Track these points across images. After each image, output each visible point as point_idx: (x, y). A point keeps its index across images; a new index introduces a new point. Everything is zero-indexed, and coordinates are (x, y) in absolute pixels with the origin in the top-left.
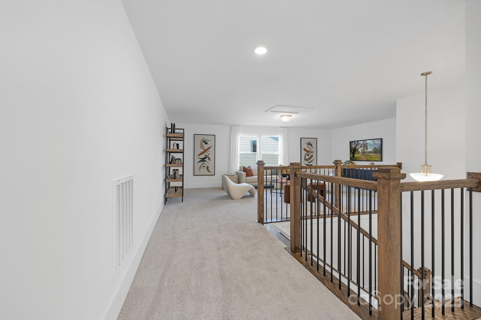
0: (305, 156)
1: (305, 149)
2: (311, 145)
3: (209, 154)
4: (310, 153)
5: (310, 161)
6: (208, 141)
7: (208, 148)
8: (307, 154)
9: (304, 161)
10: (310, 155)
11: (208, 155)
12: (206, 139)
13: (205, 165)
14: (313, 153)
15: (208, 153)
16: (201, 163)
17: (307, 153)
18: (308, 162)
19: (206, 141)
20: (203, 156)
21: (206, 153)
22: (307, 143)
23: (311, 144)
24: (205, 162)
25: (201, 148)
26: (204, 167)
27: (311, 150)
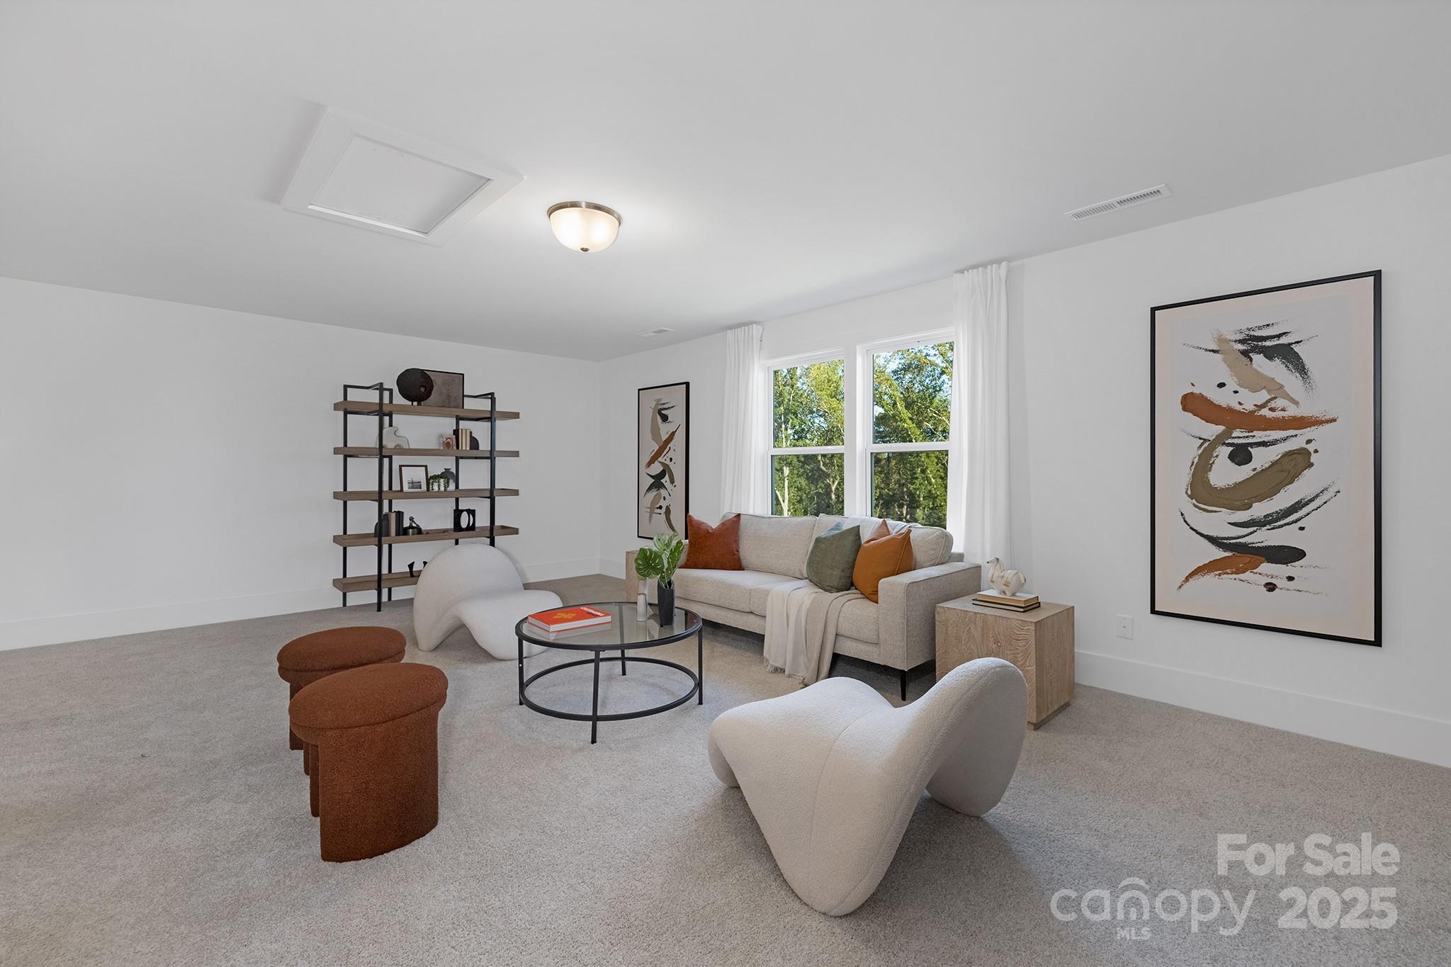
0: (1203, 466)
1: (1193, 403)
2: (1287, 354)
3: (671, 459)
4: (1260, 436)
5: (1260, 510)
6: (669, 408)
7: (668, 435)
8: (1220, 440)
9: (1187, 505)
10: (1262, 458)
11: (668, 462)
12: (664, 404)
13: (662, 503)
14: (1308, 433)
15: (670, 455)
16: (653, 493)
17: (1227, 434)
18: (1243, 516)
19: (666, 409)
20: (656, 468)
21: (664, 454)
22: (1221, 340)
23: (1284, 340)
24: (663, 492)
25: (653, 439)
26: (660, 507)
27: (1280, 403)
